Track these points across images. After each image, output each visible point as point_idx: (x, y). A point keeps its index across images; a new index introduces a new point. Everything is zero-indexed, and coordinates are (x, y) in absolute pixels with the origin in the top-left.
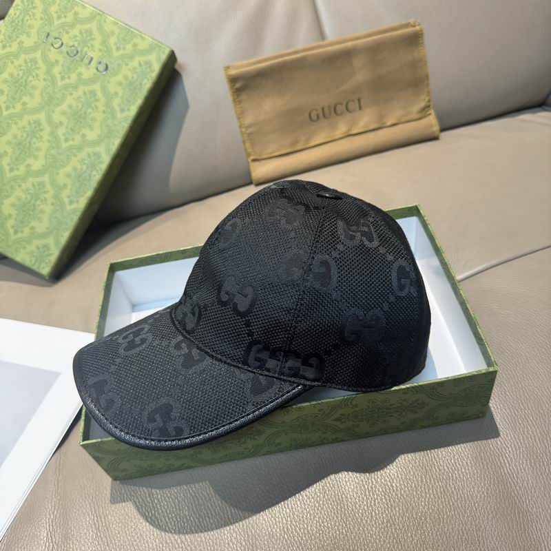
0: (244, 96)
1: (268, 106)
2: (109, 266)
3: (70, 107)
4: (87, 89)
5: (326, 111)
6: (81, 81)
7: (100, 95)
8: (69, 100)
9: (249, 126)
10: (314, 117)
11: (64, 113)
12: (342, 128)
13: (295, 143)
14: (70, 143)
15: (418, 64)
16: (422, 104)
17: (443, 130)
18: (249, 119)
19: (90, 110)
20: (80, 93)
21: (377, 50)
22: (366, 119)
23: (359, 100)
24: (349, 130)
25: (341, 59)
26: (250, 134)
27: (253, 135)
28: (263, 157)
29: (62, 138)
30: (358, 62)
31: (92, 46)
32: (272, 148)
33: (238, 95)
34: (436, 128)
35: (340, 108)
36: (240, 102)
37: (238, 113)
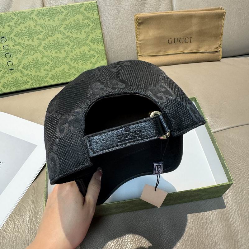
0: (142, 27)
1: (151, 33)
5: (176, 40)
9: (141, 41)
10: (170, 42)
12: (180, 50)
13: (159, 51)
15: (220, 27)
16: (217, 46)
17: (223, 58)
18: (141, 37)
21: (203, 18)
22: (192, 47)
23: (191, 38)
24: (184, 50)
25: (186, 18)
26: (140, 44)
27: (141, 46)
28: (144, 55)
30: (195, 21)
32: (148, 52)
33: (139, 26)
34: (221, 57)
35: (182, 40)
36: (139, 29)
37: (137, 34)
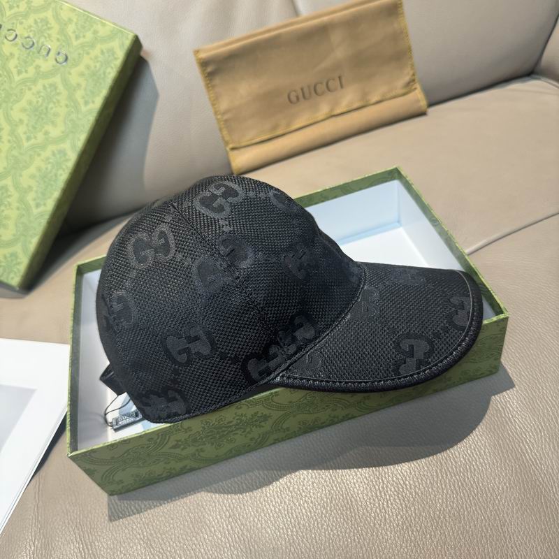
0: (217, 81)
1: (243, 90)
2: (76, 268)
3: (30, 103)
4: (47, 82)
5: (306, 90)
6: (40, 75)
7: (61, 88)
8: (28, 95)
9: (225, 113)
10: (293, 98)
11: (24, 110)
12: (324, 109)
13: (275, 128)
14: (33, 141)
15: (399, 36)
16: (407, 79)
17: (431, 105)
18: (224, 105)
19: (51, 105)
20: (39, 86)
21: (352, 24)
22: (348, 97)
23: (340, 78)
24: (332, 110)
25: (317, 34)
26: (226, 121)
27: (229, 122)
28: (243, 144)
29: (23, 137)
30: (336, 37)
31: (49, 36)
32: (251, 135)
33: (211, 80)
34: (423, 103)
35: (321, 88)
36: (213, 87)
37: (212, 99)
